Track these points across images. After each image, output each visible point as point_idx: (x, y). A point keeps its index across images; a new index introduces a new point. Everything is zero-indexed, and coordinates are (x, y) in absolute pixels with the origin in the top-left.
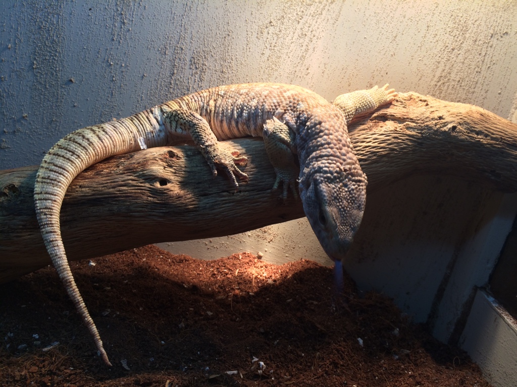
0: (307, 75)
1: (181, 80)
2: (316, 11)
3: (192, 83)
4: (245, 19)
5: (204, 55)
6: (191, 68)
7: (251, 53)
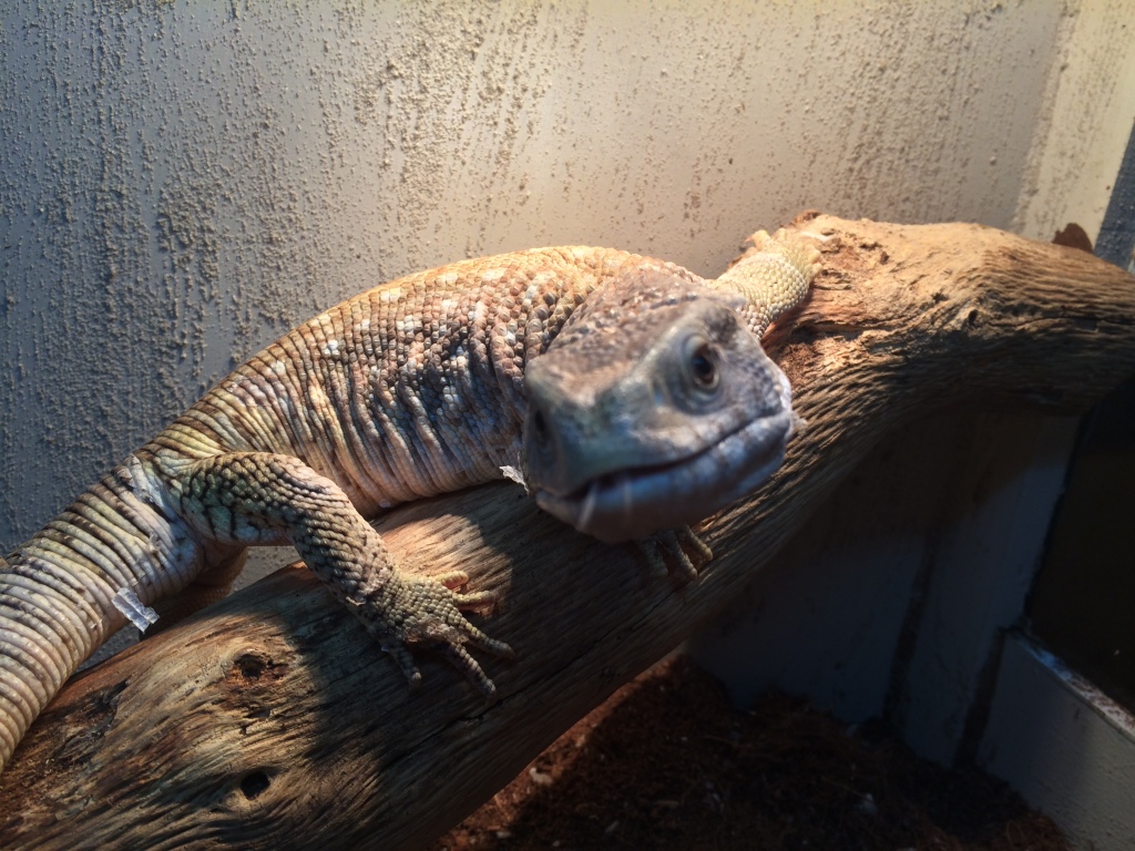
0: (522, 204)
1: (141, 290)
2: (518, 17)
3: (180, 292)
4: (307, 70)
5: (199, 202)
6: (164, 250)
7: (346, 170)
